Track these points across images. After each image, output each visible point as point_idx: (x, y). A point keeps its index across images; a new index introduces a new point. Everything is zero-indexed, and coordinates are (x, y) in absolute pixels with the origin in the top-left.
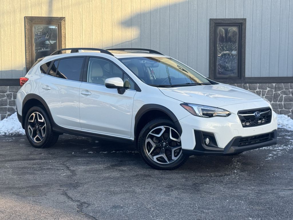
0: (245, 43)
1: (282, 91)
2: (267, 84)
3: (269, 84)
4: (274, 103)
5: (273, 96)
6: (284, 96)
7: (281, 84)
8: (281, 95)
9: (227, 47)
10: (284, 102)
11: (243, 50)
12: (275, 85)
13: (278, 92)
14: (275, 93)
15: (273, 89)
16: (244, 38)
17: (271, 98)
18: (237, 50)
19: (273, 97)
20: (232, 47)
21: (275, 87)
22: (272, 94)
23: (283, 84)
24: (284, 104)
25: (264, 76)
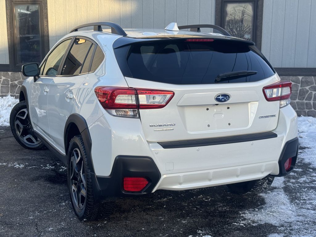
0: (262, 23)
1: (311, 87)
2: (291, 77)
3: (293, 77)
4: (299, 102)
5: (298, 92)
6: (314, 93)
7: (309, 77)
8: (310, 91)
9: (238, 29)
10: (313, 100)
11: (258, 33)
12: (302, 78)
13: (305, 87)
14: (301, 88)
15: (299, 84)
16: (260, 17)
17: (296, 94)
18: (251, 33)
19: (298, 94)
20: (244, 29)
21: (302, 80)
22: (296, 89)
23: (313, 77)
24: (314, 103)
25: (287, 67)
